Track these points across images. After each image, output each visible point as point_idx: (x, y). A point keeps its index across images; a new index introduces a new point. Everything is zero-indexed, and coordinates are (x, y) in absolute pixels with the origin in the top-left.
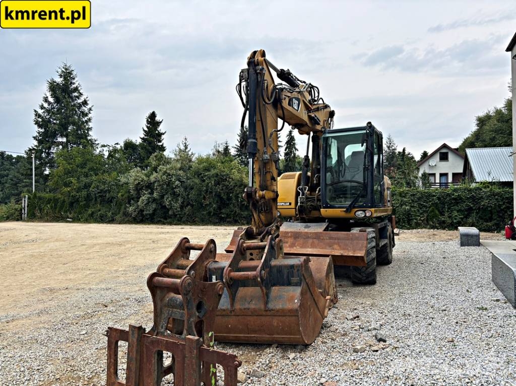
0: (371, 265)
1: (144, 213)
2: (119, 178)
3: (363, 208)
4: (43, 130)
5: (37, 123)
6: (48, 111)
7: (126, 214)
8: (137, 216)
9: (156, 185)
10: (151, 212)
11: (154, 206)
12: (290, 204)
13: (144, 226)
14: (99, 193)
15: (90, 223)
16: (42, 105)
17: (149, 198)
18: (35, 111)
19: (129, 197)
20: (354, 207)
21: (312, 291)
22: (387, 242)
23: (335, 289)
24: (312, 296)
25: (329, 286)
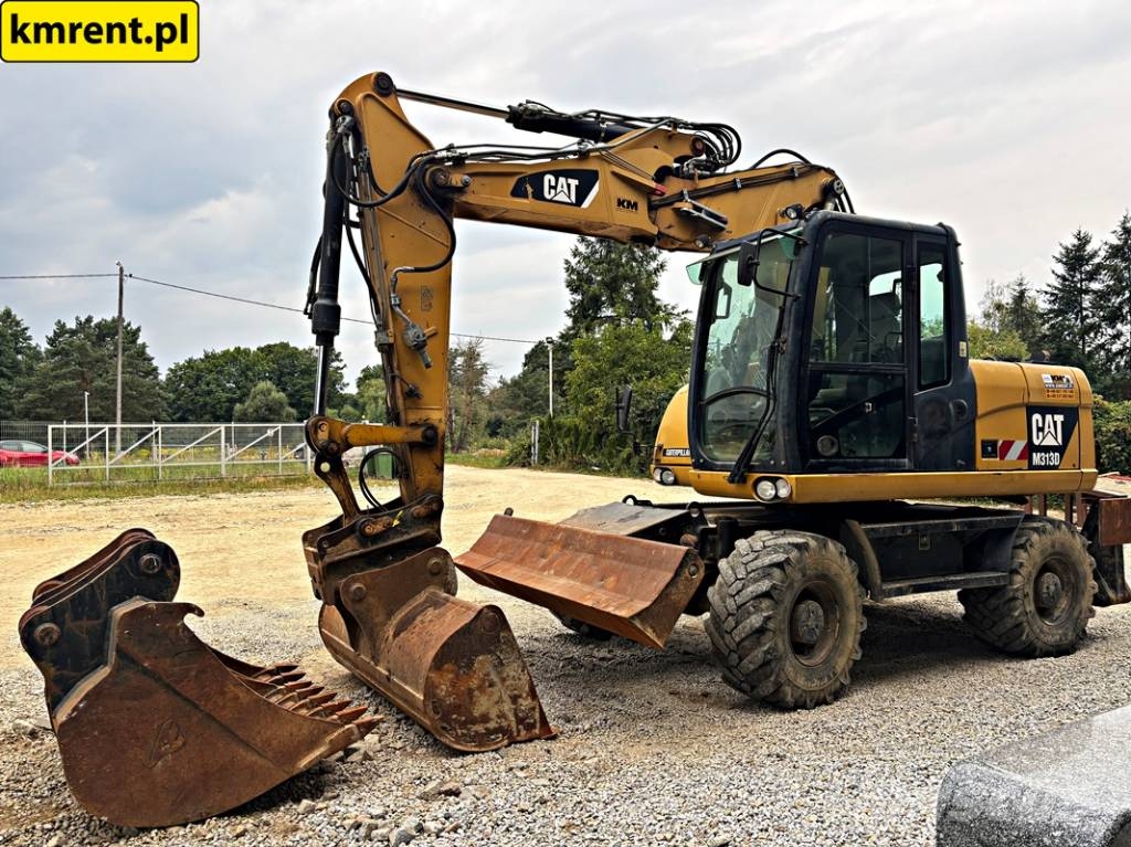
4: (579, 297)
6: (586, 258)
21: (191, 693)
22: (1011, 583)
23: (525, 703)
24: (196, 707)
25: (470, 692)
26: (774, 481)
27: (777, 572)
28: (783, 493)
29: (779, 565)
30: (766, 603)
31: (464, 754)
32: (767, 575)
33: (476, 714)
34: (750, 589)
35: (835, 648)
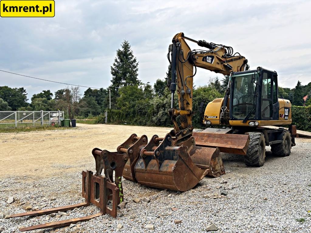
0: (255, 155)
1: (161, 121)
2: (149, 102)
3: (254, 120)
4: (115, 77)
5: (112, 73)
6: (117, 66)
7: (152, 121)
8: (157, 122)
9: (167, 105)
10: (164, 120)
11: (166, 117)
12: (217, 117)
13: (161, 128)
14: (139, 109)
15: (135, 125)
16: (115, 64)
17: (163, 112)
18: (111, 67)
19: (153, 112)
20: (248, 120)
21: (188, 164)
22: (283, 142)
23: (222, 167)
24: (188, 167)
25: (215, 164)
26: (254, 122)
27: (258, 139)
28: (257, 124)
29: (259, 138)
30: (258, 146)
31: (215, 177)
32: (257, 140)
33: (216, 169)
34: (254, 143)
35: (263, 155)
